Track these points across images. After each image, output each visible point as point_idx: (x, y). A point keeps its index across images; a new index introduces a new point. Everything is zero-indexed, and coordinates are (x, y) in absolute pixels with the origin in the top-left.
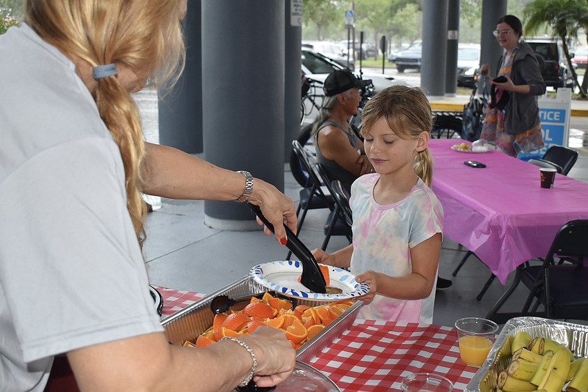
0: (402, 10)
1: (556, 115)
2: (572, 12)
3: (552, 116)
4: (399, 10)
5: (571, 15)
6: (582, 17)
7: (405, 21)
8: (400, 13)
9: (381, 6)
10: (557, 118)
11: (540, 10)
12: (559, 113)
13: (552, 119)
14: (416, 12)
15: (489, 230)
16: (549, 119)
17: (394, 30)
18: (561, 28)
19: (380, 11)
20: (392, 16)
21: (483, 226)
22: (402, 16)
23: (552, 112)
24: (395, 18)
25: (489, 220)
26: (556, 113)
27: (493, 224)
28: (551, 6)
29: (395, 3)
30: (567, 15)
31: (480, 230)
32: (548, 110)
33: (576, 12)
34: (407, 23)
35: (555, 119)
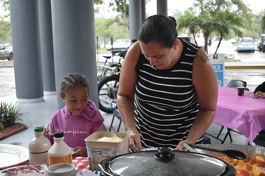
0: (111, 26)
1: (219, 67)
2: (197, 22)
3: (217, 67)
4: (110, 26)
5: (197, 23)
6: (202, 24)
7: (112, 31)
8: (110, 27)
9: (101, 24)
10: (219, 68)
11: (182, 22)
12: (220, 66)
13: (217, 69)
14: (118, 26)
15: (243, 118)
16: (216, 69)
17: (107, 35)
18: (192, 30)
19: (100, 26)
20: (107, 28)
21: (240, 117)
22: (111, 28)
23: (217, 66)
24: (108, 29)
25: (243, 113)
26: (218, 66)
27: (245, 115)
28: (187, 20)
29: (108, 22)
30: (195, 24)
31: (238, 119)
32: (214, 65)
33: (199, 22)
34: (113, 32)
35: (218, 69)
